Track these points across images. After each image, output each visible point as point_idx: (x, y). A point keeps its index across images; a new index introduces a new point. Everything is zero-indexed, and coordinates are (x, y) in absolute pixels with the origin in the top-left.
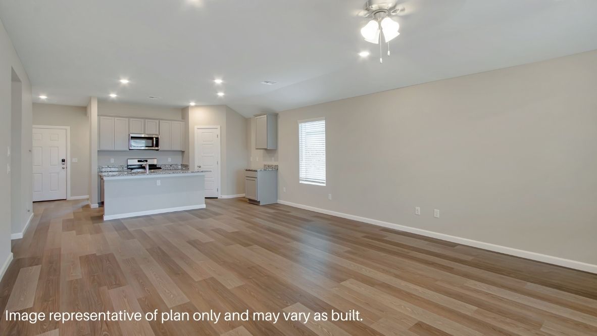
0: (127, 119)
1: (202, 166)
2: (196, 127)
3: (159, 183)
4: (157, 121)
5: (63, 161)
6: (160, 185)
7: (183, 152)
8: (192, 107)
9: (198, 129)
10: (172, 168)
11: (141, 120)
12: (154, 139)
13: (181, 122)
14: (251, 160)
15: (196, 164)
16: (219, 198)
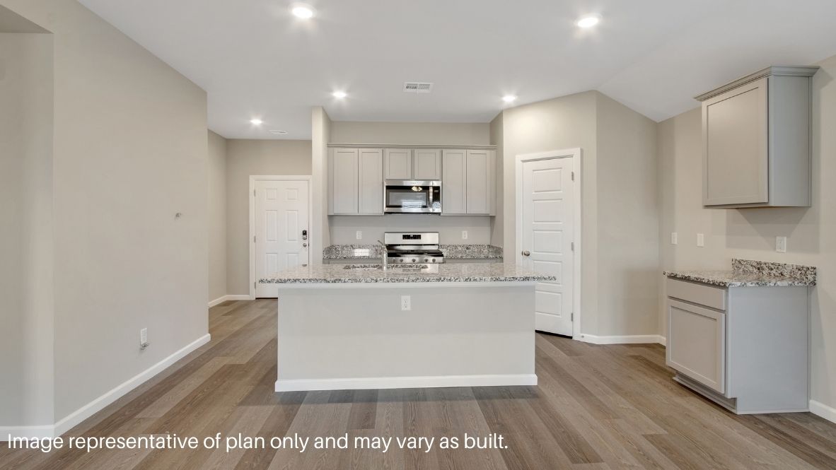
0: (380, 150)
1: (532, 253)
2: (519, 158)
3: (406, 303)
4: (438, 151)
5: (305, 233)
6: (409, 308)
7: (492, 218)
8: (510, 109)
9: (524, 161)
10: (468, 255)
11: (405, 150)
12: (431, 190)
13: (488, 152)
14: (675, 241)
15: (520, 248)
16: (575, 338)
